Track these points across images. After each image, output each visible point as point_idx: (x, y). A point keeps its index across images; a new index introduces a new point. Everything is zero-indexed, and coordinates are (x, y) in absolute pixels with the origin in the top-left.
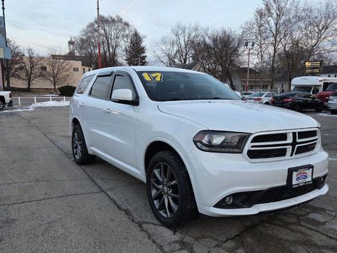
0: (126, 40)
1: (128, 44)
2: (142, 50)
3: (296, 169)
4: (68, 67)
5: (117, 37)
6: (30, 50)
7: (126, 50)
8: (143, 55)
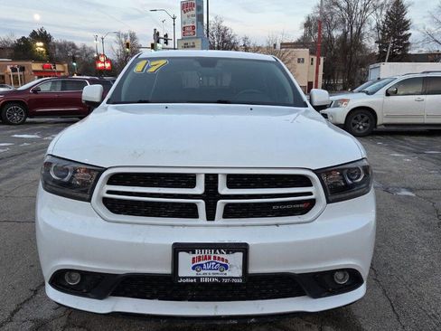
0: (379, 13)
1: (384, 18)
2: (405, 25)
3: (190, 248)
4: (289, 58)
5: (366, 10)
6: (245, 39)
7: (378, 26)
8: (405, 32)
